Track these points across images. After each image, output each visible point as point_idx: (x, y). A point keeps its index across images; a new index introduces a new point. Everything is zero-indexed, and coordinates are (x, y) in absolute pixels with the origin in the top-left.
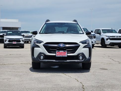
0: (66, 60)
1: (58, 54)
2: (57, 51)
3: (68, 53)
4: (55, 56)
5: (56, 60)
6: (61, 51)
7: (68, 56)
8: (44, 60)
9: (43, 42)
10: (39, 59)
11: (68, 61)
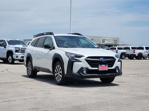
0: (106, 73)
1: (100, 68)
2: (99, 65)
3: (108, 67)
4: (98, 70)
5: (98, 74)
6: (103, 65)
7: (108, 69)
8: (87, 75)
9: (84, 56)
10: (81, 74)
11: (108, 74)
